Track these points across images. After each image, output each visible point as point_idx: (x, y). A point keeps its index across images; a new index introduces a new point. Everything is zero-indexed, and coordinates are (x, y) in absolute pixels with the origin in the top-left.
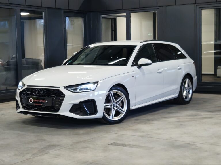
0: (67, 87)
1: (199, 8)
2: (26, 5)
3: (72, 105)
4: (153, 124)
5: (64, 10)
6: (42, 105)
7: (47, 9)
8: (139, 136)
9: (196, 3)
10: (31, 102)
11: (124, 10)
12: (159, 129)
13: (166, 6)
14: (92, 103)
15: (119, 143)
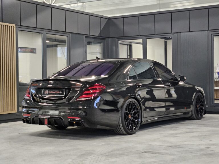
1: (212, 34)
2: (52, 30)
5: (85, 36)
7: (70, 34)
9: (208, 30)
11: (140, 36)
13: (180, 32)
15: (152, 151)
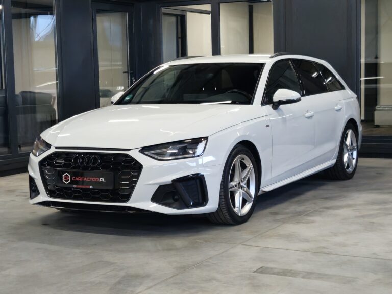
0: (144, 150)
3: (157, 187)
4: (313, 222)
6: (91, 187)
8: (305, 251)
10: (67, 181)
12: (336, 235)
14: (198, 180)
15: (275, 268)
